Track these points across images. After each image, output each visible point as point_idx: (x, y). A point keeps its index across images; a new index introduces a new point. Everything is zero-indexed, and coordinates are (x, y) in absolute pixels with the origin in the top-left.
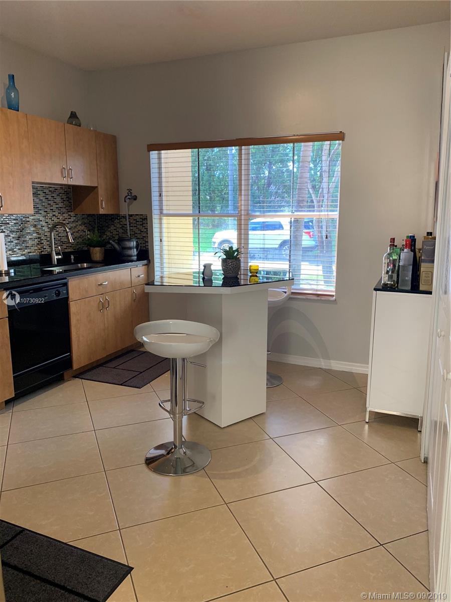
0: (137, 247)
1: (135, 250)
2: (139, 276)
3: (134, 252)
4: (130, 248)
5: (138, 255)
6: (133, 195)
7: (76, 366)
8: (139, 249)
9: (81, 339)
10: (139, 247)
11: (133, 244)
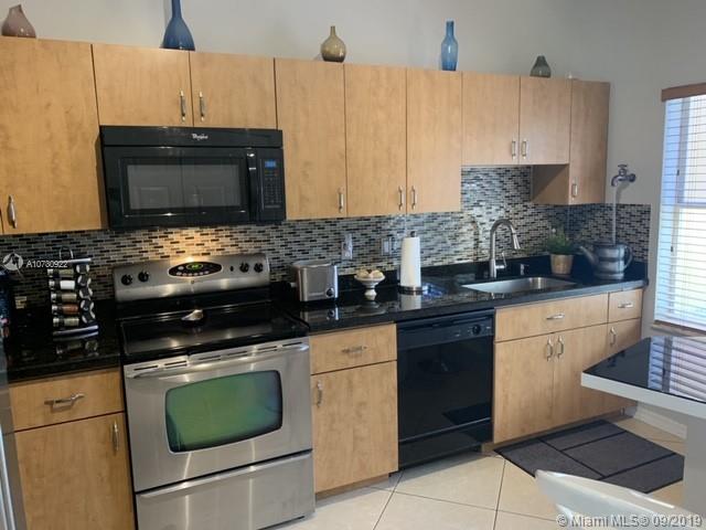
0: (625, 259)
1: (622, 263)
2: (623, 307)
3: (621, 266)
4: (613, 260)
5: (626, 271)
6: (628, 173)
7: (497, 438)
8: (629, 261)
9: (510, 398)
10: (631, 258)
11: (620, 252)
